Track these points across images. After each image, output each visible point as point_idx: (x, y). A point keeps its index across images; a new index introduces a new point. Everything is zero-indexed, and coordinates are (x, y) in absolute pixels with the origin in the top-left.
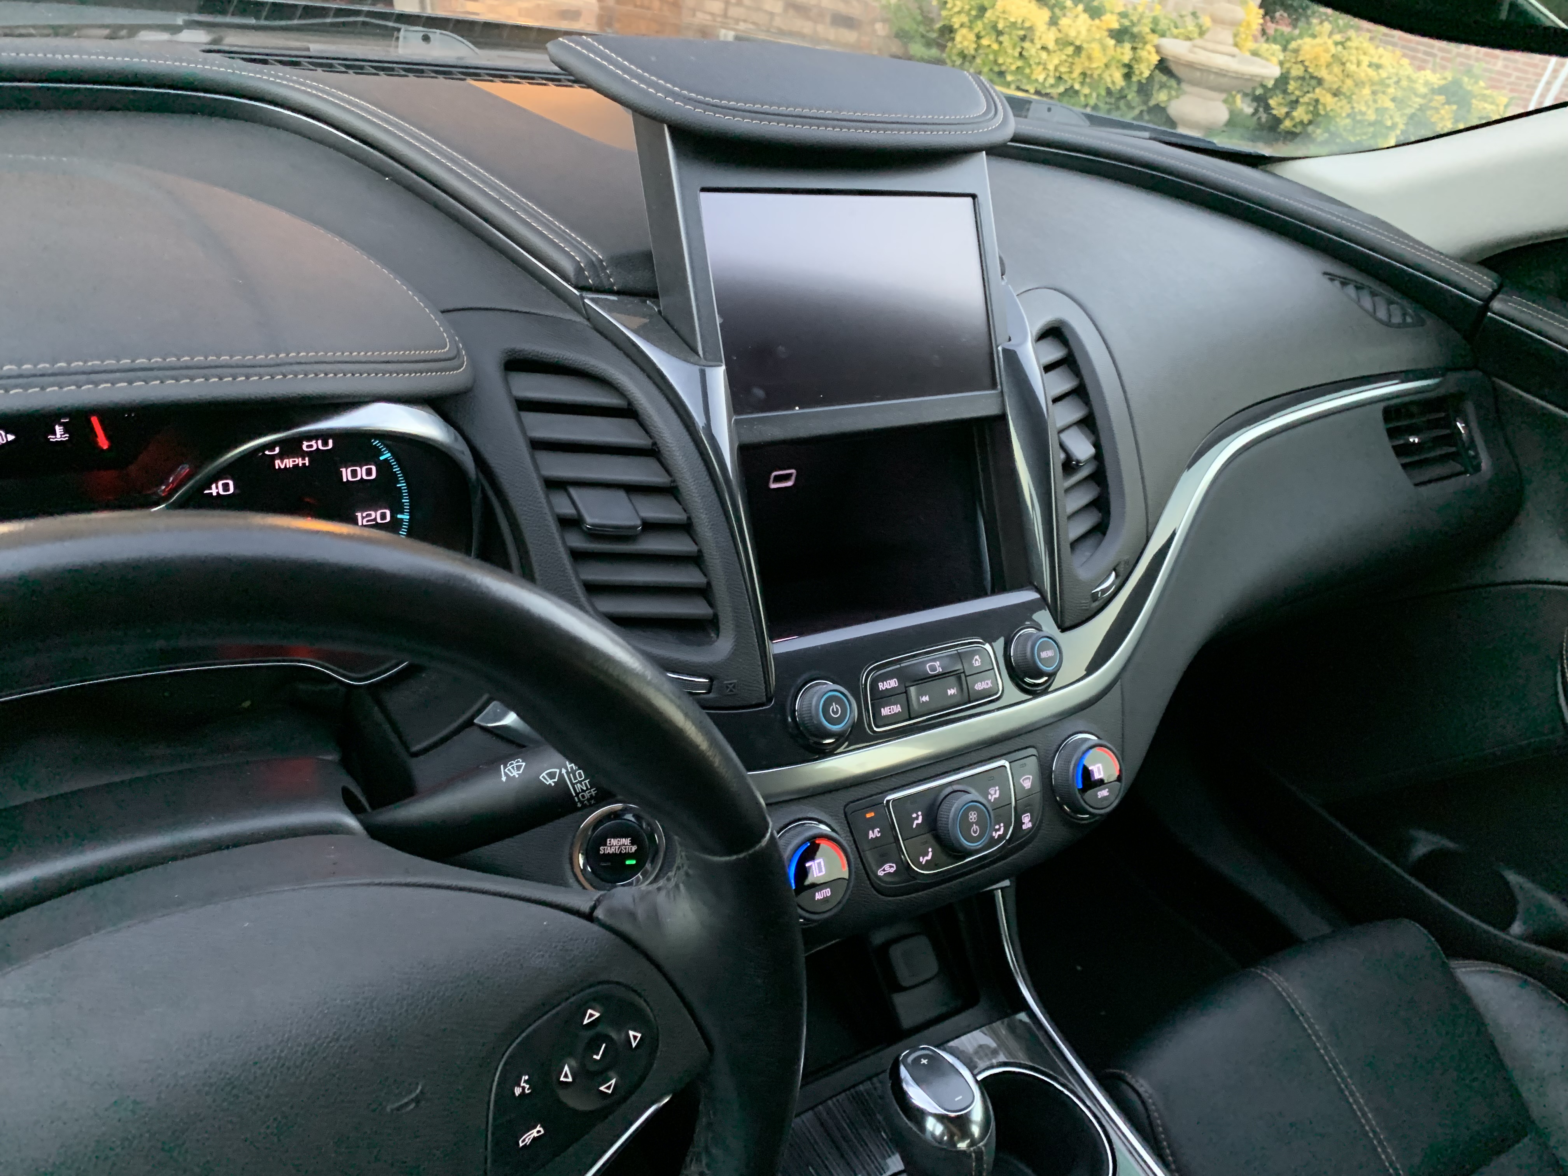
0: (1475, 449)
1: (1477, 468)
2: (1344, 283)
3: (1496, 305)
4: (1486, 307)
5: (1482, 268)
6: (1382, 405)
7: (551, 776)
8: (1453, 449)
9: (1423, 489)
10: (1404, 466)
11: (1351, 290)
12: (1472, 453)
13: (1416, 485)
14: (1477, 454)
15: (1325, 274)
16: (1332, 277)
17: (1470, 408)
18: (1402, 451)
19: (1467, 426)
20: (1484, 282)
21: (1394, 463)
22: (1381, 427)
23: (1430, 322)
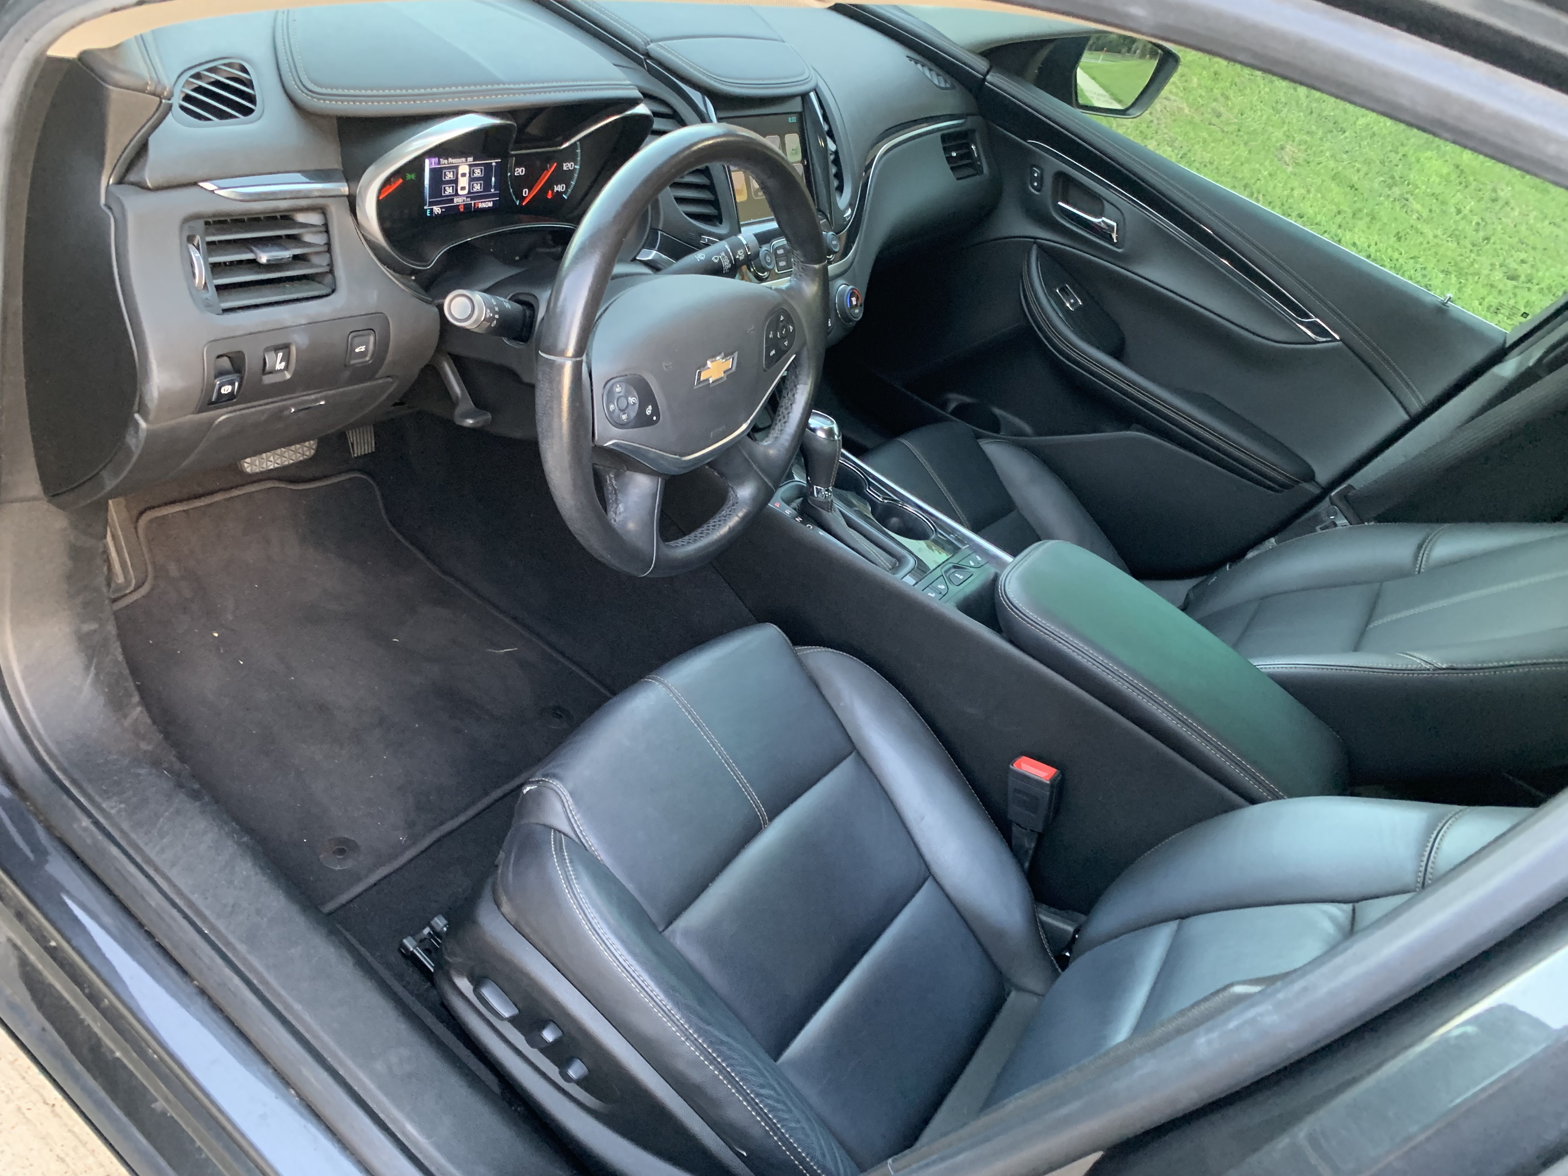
0: (980, 160)
1: (982, 172)
2: (916, 62)
3: (988, 77)
4: (984, 80)
5: (980, 56)
6: (940, 133)
7: (716, 258)
8: (970, 161)
9: (960, 181)
10: (952, 168)
11: (919, 66)
12: (979, 163)
13: (958, 179)
14: (981, 163)
15: (908, 57)
16: (911, 58)
17: (977, 136)
18: (950, 159)
19: (977, 148)
20: (983, 65)
21: (947, 167)
22: (940, 146)
23: (959, 87)
